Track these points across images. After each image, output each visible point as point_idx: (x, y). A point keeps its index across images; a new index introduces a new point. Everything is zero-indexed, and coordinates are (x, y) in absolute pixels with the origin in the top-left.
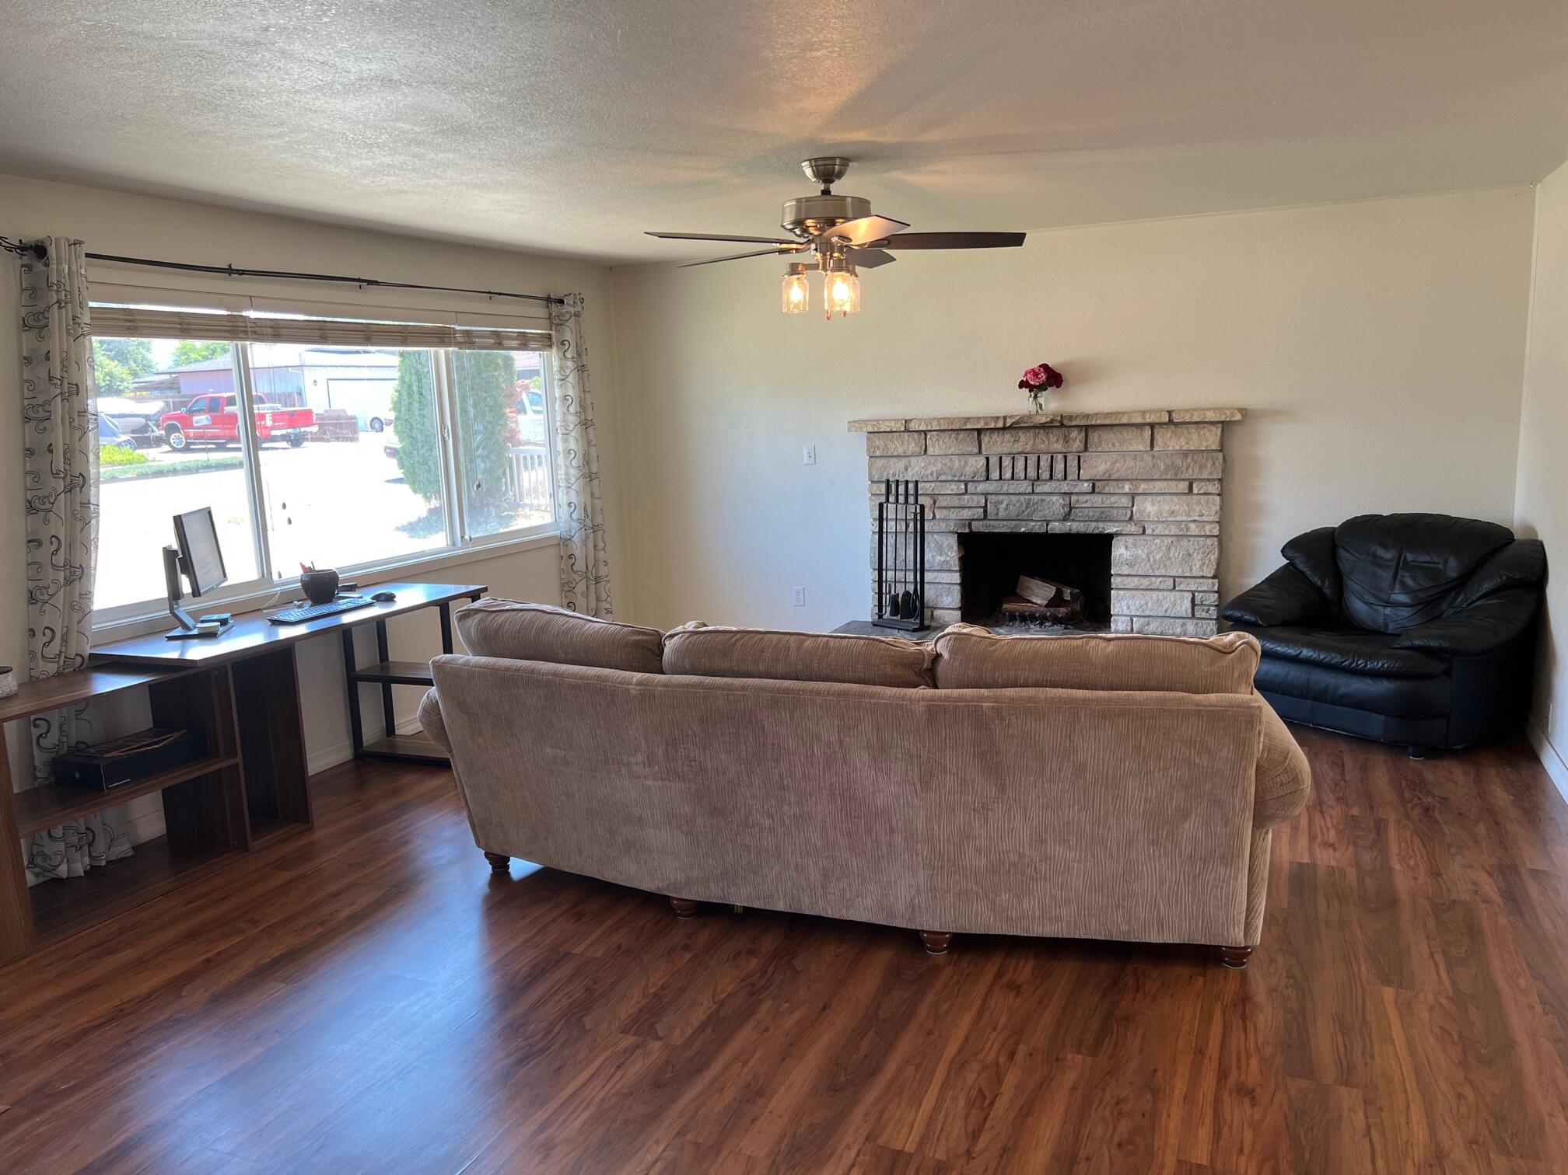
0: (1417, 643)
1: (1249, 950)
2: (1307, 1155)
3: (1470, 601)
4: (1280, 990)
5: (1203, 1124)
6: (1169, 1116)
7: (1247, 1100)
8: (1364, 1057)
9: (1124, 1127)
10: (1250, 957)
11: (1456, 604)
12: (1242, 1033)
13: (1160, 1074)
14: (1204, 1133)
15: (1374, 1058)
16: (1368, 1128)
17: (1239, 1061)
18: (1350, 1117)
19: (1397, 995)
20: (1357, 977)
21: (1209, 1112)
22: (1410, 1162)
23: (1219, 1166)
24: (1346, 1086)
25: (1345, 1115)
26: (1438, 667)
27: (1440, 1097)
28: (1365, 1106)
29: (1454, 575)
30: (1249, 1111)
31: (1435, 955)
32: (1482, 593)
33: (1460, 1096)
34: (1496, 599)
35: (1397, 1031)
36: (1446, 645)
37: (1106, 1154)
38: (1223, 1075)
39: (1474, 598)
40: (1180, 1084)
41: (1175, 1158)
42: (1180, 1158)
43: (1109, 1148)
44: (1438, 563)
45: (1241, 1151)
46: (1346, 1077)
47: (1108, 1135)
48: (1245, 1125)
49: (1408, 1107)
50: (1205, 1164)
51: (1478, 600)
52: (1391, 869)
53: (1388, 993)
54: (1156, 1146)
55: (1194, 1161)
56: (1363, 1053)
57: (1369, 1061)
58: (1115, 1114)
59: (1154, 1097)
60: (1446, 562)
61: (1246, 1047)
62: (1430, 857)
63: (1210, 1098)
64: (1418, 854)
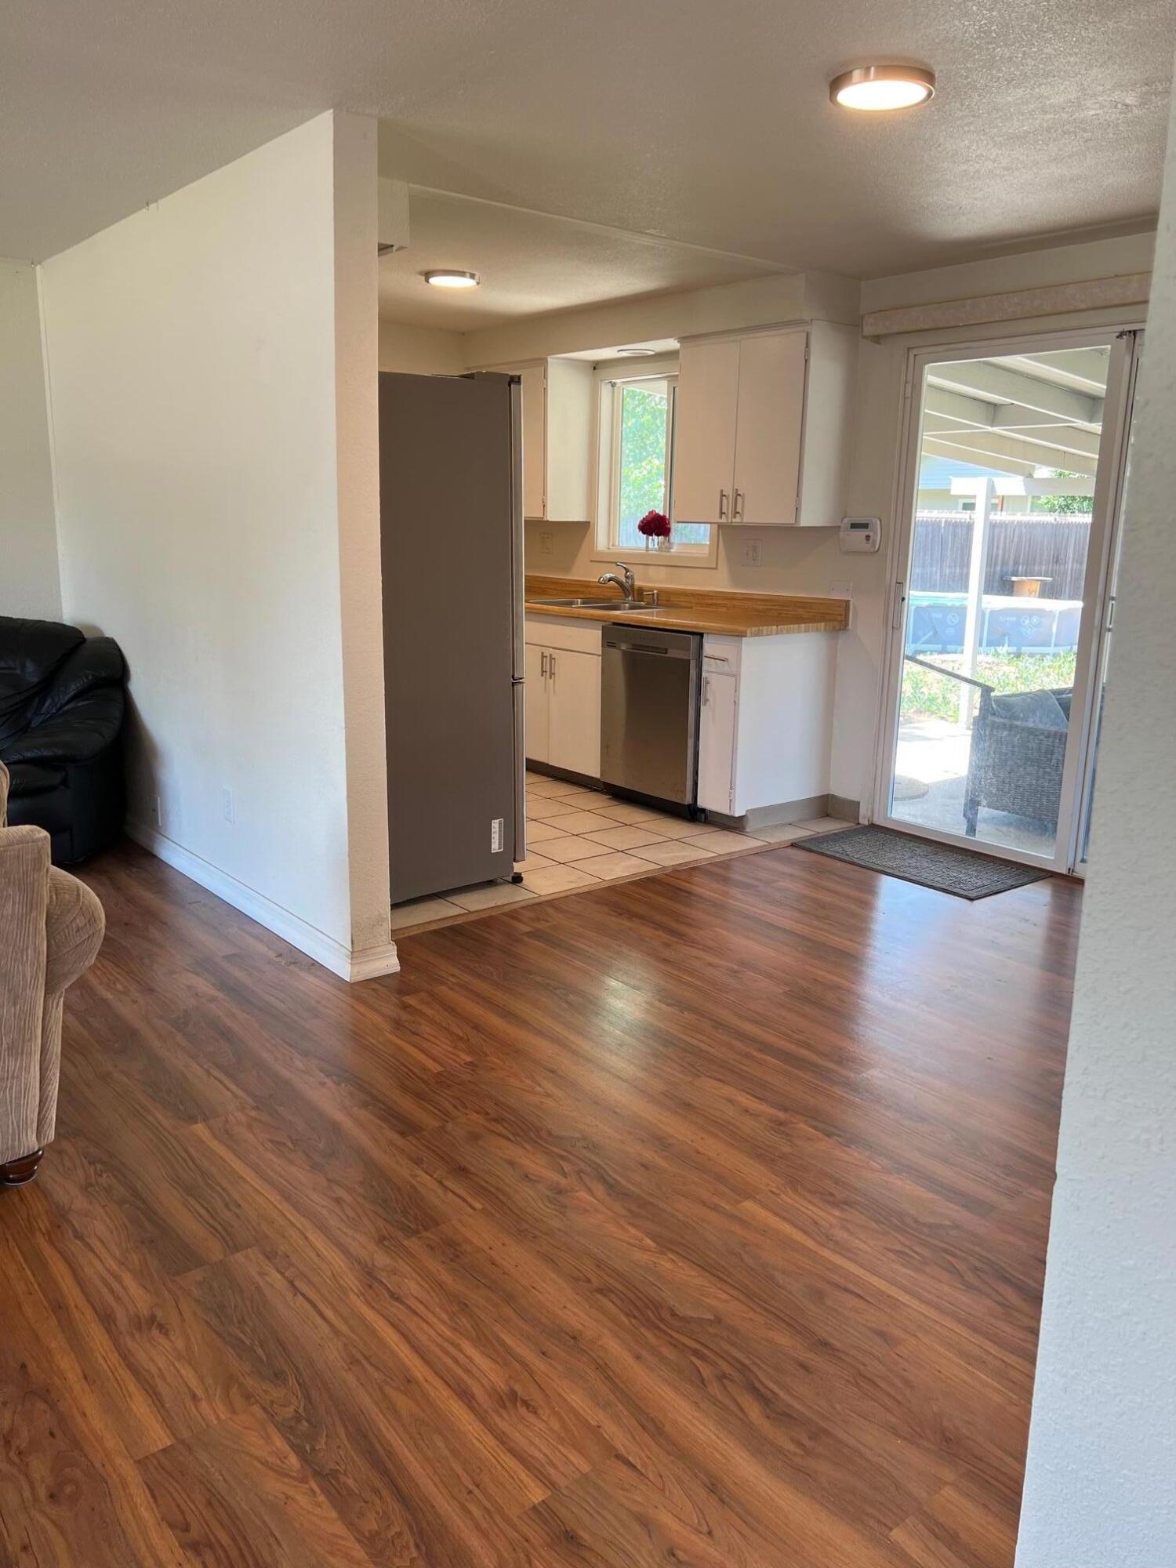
0: (29, 755)
1: (40, 1153)
2: (260, 1352)
3: (58, 706)
4: (94, 1183)
5: (130, 1396)
6: (85, 1415)
7: (155, 1332)
8: (229, 1209)
9: (40, 1468)
10: (42, 1161)
11: (44, 710)
12: (91, 1256)
13: (32, 1367)
14: (140, 1406)
15: (240, 1206)
16: (292, 1283)
17: (112, 1291)
18: (267, 1282)
19: (210, 1128)
20: (160, 1128)
21: (126, 1375)
22: (352, 1295)
23: (186, 1434)
24: (238, 1251)
25: (261, 1283)
26: (56, 778)
27: (324, 1212)
28: (271, 1262)
29: (35, 680)
30: (167, 1345)
31: (211, 1071)
32: (69, 696)
33: (338, 1201)
34: (87, 699)
35: (237, 1165)
36: (60, 752)
37: (43, 1521)
38: (107, 1319)
39: (63, 702)
40: (66, 1363)
41: (132, 1462)
42: (137, 1458)
43: (43, 1513)
44: (14, 669)
45: (194, 1397)
46: (233, 1245)
47: (27, 1494)
48: (177, 1364)
49: (306, 1238)
50: (169, 1444)
51: (68, 702)
52: (105, 1001)
53: (200, 1129)
54: (98, 1465)
55: (154, 1449)
56: (227, 1205)
57: (237, 1211)
58: (16, 1459)
59: (46, 1402)
60: (23, 667)
61: (107, 1269)
62: (131, 975)
63: (114, 1357)
64: (119, 976)
